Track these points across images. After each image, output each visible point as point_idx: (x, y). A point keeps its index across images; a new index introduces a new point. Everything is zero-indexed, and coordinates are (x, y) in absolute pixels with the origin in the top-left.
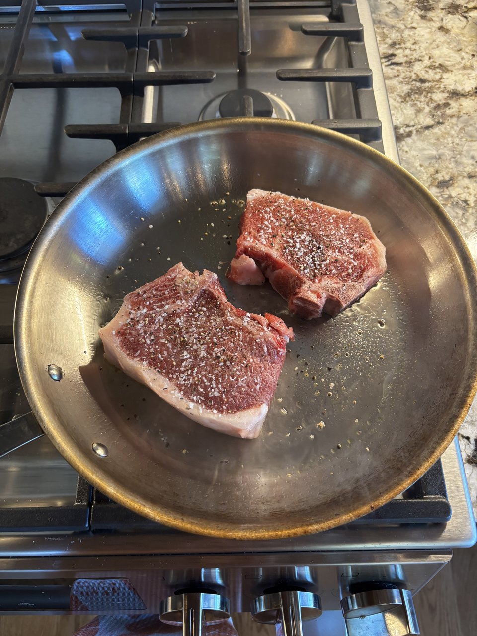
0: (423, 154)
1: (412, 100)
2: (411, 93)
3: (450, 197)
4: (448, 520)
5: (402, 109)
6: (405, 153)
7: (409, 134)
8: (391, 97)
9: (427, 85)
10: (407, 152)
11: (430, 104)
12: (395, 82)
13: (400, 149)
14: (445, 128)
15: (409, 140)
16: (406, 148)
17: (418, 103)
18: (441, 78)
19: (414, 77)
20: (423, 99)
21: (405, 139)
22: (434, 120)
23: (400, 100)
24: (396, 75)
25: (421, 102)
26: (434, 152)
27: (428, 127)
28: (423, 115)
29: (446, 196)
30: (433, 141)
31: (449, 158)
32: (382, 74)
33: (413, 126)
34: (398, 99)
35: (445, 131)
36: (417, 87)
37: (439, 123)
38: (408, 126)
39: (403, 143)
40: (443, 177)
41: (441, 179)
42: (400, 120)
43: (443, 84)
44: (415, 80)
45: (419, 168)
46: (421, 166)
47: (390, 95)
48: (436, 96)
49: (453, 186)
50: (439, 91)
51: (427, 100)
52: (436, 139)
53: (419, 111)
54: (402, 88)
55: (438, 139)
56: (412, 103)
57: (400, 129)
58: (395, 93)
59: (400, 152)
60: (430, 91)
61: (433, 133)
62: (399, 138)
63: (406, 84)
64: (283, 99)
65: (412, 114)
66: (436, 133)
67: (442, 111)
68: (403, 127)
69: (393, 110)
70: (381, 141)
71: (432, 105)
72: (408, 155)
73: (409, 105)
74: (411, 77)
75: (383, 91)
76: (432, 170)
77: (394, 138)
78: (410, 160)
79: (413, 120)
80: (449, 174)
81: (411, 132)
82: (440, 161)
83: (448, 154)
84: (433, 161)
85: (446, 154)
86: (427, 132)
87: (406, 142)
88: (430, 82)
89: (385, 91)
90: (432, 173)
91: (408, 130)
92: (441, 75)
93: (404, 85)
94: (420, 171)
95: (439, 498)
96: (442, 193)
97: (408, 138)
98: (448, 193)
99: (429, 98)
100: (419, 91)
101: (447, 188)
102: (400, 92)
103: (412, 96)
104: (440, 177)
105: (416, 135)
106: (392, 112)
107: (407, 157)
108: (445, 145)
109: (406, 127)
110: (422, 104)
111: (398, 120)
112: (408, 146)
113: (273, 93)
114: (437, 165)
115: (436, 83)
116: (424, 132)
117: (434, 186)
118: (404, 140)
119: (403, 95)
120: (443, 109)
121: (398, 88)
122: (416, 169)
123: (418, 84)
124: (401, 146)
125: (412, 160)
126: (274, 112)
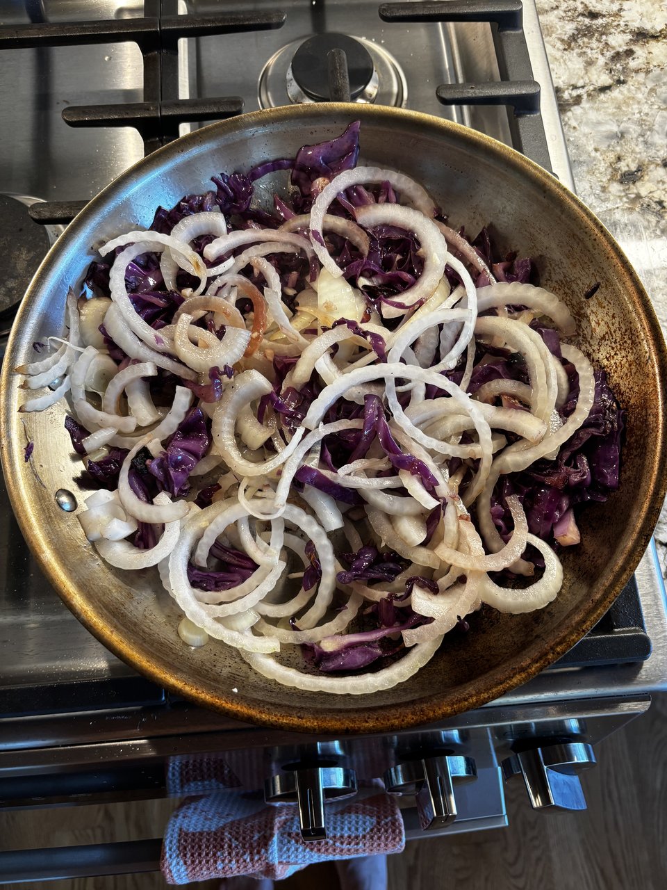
0: (598, 131)
1: (580, 46)
2: (578, 34)
3: (638, 197)
4: (646, 658)
5: (565, 61)
6: (572, 130)
7: (578, 100)
8: (548, 42)
9: (600, 21)
10: (574, 128)
11: (605, 52)
12: (551, 18)
13: (565, 125)
14: (629, 90)
15: (577, 110)
16: (573, 123)
17: (589, 51)
18: (620, 10)
19: (580, 9)
20: (594, 44)
21: (572, 109)
22: (612, 78)
23: (562, 47)
24: (554, 6)
25: (592, 49)
26: (615, 129)
27: (604, 89)
28: (596, 70)
29: (633, 196)
30: (611, 110)
31: (635, 136)
32: (533, 6)
33: (583, 87)
34: (559, 45)
35: (629, 95)
36: (586, 25)
37: (620, 82)
38: (575, 87)
39: (569, 114)
40: (628, 166)
41: (625, 169)
42: (562, 79)
43: (623, 19)
44: (583, 15)
45: (593, 154)
46: (596, 150)
47: (546, 39)
48: (614, 39)
49: (643, 181)
50: (618, 30)
51: (601, 46)
52: (615, 108)
53: (590, 63)
54: (563, 27)
55: (619, 108)
56: (579, 51)
57: (564, 92)
58: (554, 35)
59: (566, 129)
60: (604, 31)
61: (612, 99)
62: (563, 107)
63: (569, 21)
64: (386, 47)
65: (579, 69)
66: (616, 99)
67: (623, 62)
68: (568, 89)
69: (551, 63)
70: (538, 114)
71: (608, 53)
72: (576, 134)
73: (575, 55)
74: (575, 10)
75: (537, 34)
76: (611, 157)
77: (556, 109)
78: (581, 142)
79: (582, 78)
80: (637, 161)
81: (579, 97)
82: (622, 142)
83: (634, 130)
84: (614, 142)
85: (631, 130)
86: (602, 96)
87: (573, 114)
88: (604, 16)
89: (539, 34)
90: (612, 160)
91: (575, 93)
92: (620, 4)
93: (566, 22)
94: (595, 159)
95: (635, 631)
96: (627, 192)
97: (576, 107)
98: (635, 191)
99: (603, 43)
100: (588, 32)
101: (634, 183)
102: (561, 34)
103: (579, 40)
104: (623, 167)
105: (588, 101)
106: (551, 66)
107: (575, 136)
108: (630, 116)
109: (573, 89)
110: (594, 51)
111: (560, 78)
112: (576, 120)
113: (369, 38)
114: (618, 149)
115: (612, 18)
116: (599, 96)
117: (615, 181)
118: (570, 110)
119: (566, 39)
120: (625, 60)
121: (558, 27)
122: (590, 156)
123: (587, 21)
124: (566, 119)
125: (583, 140)
126: (374, 69)
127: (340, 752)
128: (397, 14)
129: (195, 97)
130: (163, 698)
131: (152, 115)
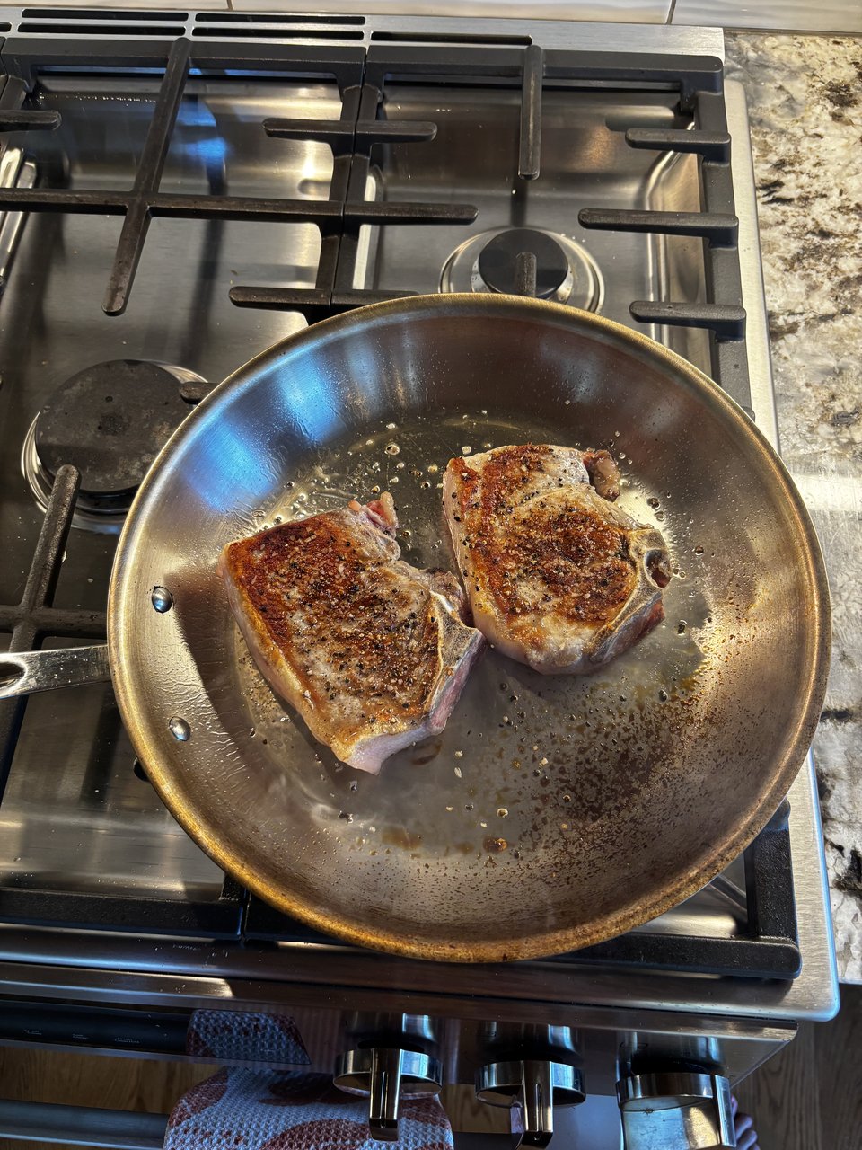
0: (813, 365)
1: (804, 267)
2: (804, 254)
3: (851, 442)
4: (796, 976)
5: (783, 283)
6: (782, 360)
7: (792, 329)
8: (767, 260)
9: (832, 241)
10: (786, 358)
11: (832, 276)
12: (774, 234)
13: (775, 354)
14: (855, 322)
15: (791, 339)
16: (785, 353)
17: (814, 273)
18: (857, 231)
19: (811, 226)
20: (822, 266)
21: (785, 337)
22: (836, 306)
23: (783, 267)
24: (780, 221)
25: (818, 272)
26: (833, 363)
27: (825, 318)
28: (819, 296)
29: (845, 441)
30: (831, 342)
31: (856, 373)
32: (755, 220)
33: (801, 314)
34: (780, 265)
35: (854, 327)
36: (814, 245)
37: (846, 312)
38: (792, 313)
39: (781, 342)
40: (843, 406)
41: (838, 409)
42: (778, 303)
43: (859, 242)
44: (812, 232)
45: (804, 389)
46: (808, 385)
47: (765, 256)
48: (845, 263)
49: (859, 425)
50: (852, 253)
51: (829, 269)
52: (837, 340)
53: (813, 288)
54: (788, 244)
55: (840, 340)
56: (802, 273)
57: (778, 318)
58: (775, 254)
59: (775, 359)
60: (835, 253)
61: (833, 329)
62: (774, 334)
63: (795, 238)
64: (584, 246)
65: (800, 293)
66: (839, 329)
67: (852, 290)
68: (783, 314)
69: (768, 285)
70: (743, 341)
71: (837, 278)
72: (787, 365)
73: (797, 277)
74: (805, 226)
75: (754, 251)
76: (825, 394)
77: (765, 335)
78: (791, 374)
79: (802, 303)
80: (854, 403)
81: (796, 324)
82: (840, 379)
83: (855, 367)
84: (829, 378)
85: (851, 366)
86: (823, 325)
87: (786, 342)
88: (837, 236)
89: (758, 251)
90: (824, 398)
91: (791, 320)
92: (857, 225)
93: (792, 239)
94: (804, 394)
95: (784, 942)
96: (838, 436)
97: (790, 335)
98: (848, 436)
99: (833, 266)
100: (816, 252)
101: (848, 426)
102: (783, 252)
103: (804, 261)
104: (837, 407)
105: (805, 330)
106: (766, 287)
107: (785, 368)
108: (852, 351)
109: (789, 315)
110: (820, 275)
111: (776, 301)
112: (788, 349)
113: (569, 236)
114: (834, 386)
115: (846, 239)
116: (819, 326)
117: (826, 421)
118: (783, 338)
119: (789, 258)
120: (855, 287)
121: (781, 244)
122: (799, 391)
123: (817, 240)
124: (777, 347)
125: (794, 373)
126: (570, 270)
127: (428, 1034)
128: (598, 221)
129: (370, 288)
130: (239, 933)
131: (321, 303)
